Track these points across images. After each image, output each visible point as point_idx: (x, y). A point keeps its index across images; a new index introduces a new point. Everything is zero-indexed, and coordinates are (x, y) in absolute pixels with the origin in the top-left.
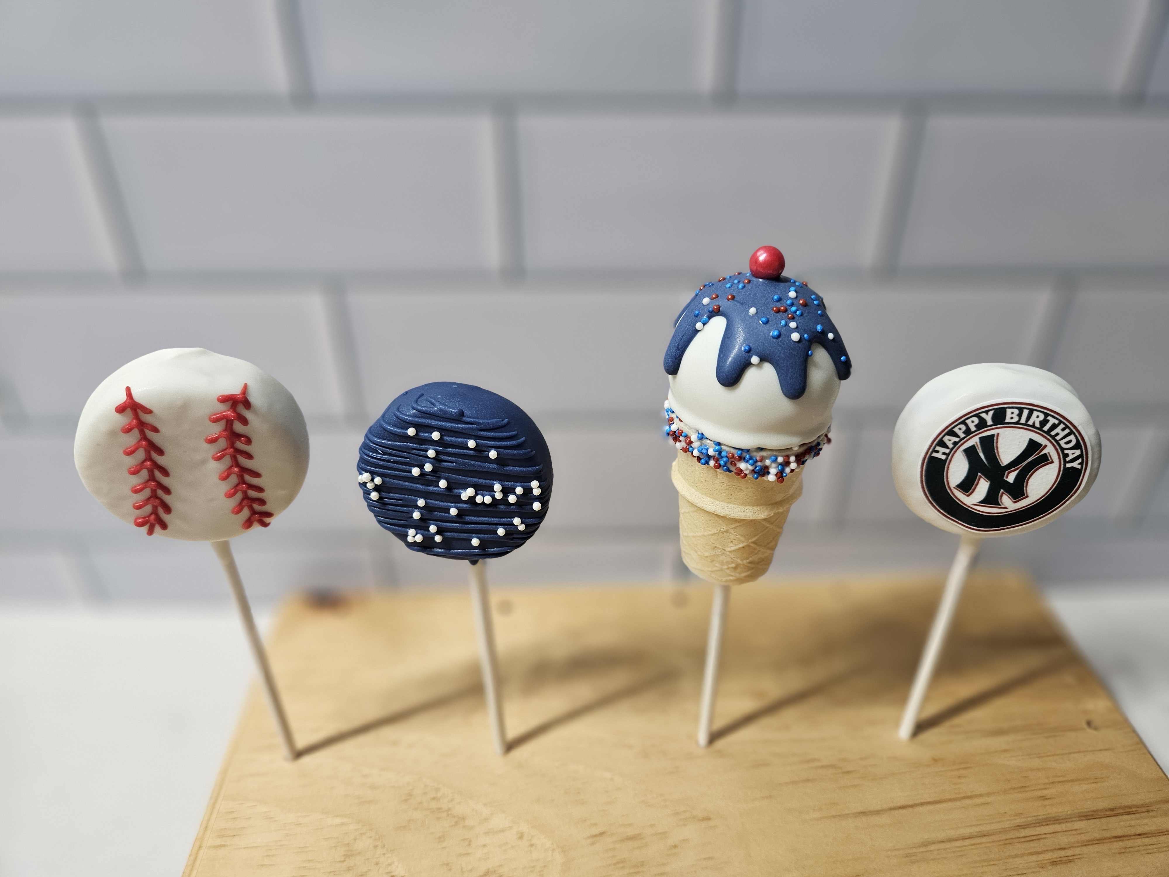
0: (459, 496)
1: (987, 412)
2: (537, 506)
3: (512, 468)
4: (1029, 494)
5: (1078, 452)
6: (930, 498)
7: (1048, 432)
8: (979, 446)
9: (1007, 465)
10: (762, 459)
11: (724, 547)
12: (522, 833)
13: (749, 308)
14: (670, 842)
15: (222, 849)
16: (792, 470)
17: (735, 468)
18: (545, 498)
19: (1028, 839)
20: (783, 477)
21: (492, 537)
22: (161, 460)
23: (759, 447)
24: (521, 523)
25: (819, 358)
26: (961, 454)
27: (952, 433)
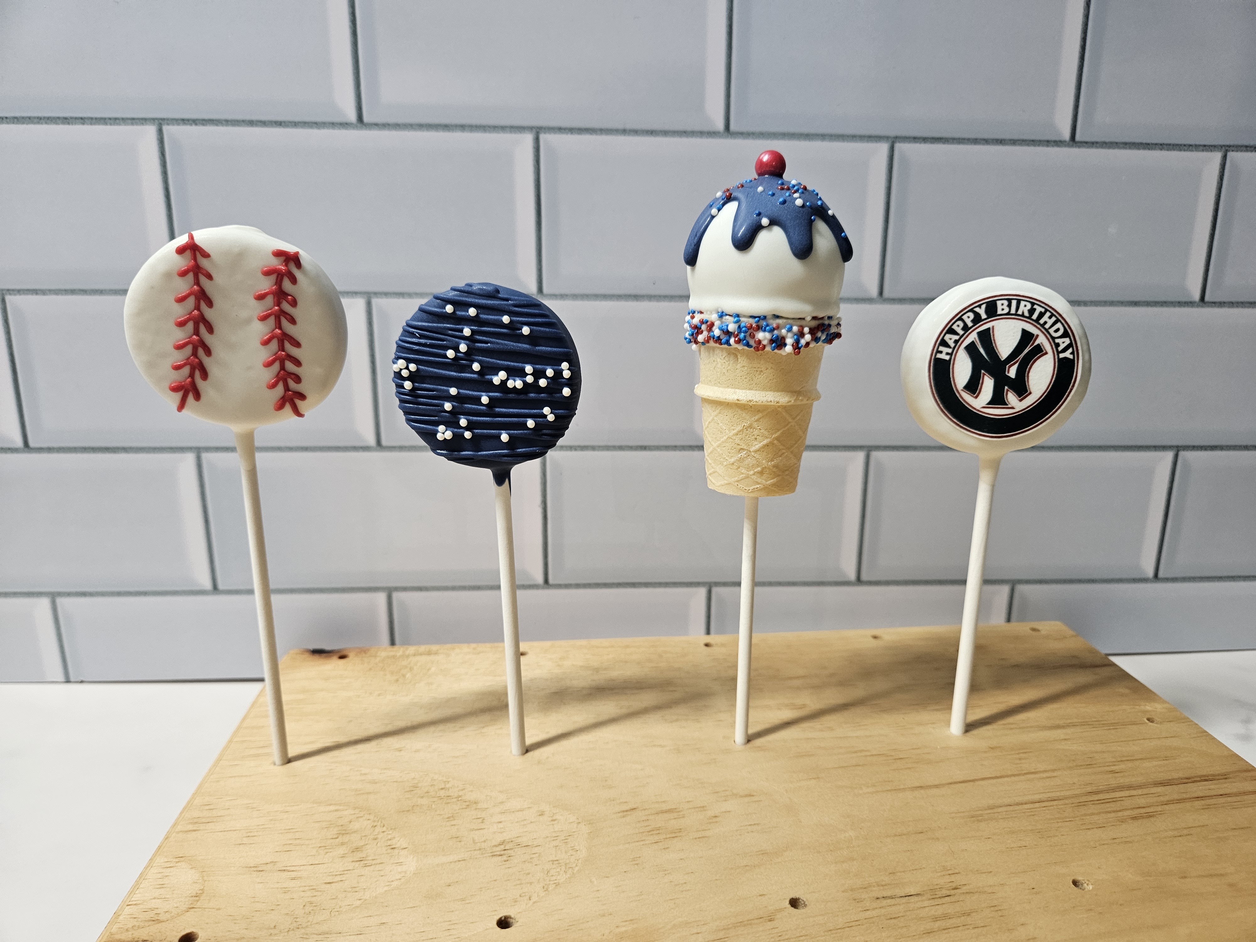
0: (491, 382)
1: (980, 306)
2: (566, 392)
3: (544, 348)
4: (1032, 390)
5: (1067, 341)
7: (1037, 320)
8: (978, 341)
9: (1006, 359)
10: (778, 328)
11: (749, 447)
12: (543, 812)
13: (757, 188)
14: (710, 813)
15: (194, 833)
16: (808, 344)
17: (754, 340)
18: (575, 382)
19: (1102, 801)
20: (799, 348)
21: (521, 433)
22: (209, 313)
23: (774, 315)
24: (551, 413)
25: (822, 229)
26: (963, 352)
27: (951, 331)
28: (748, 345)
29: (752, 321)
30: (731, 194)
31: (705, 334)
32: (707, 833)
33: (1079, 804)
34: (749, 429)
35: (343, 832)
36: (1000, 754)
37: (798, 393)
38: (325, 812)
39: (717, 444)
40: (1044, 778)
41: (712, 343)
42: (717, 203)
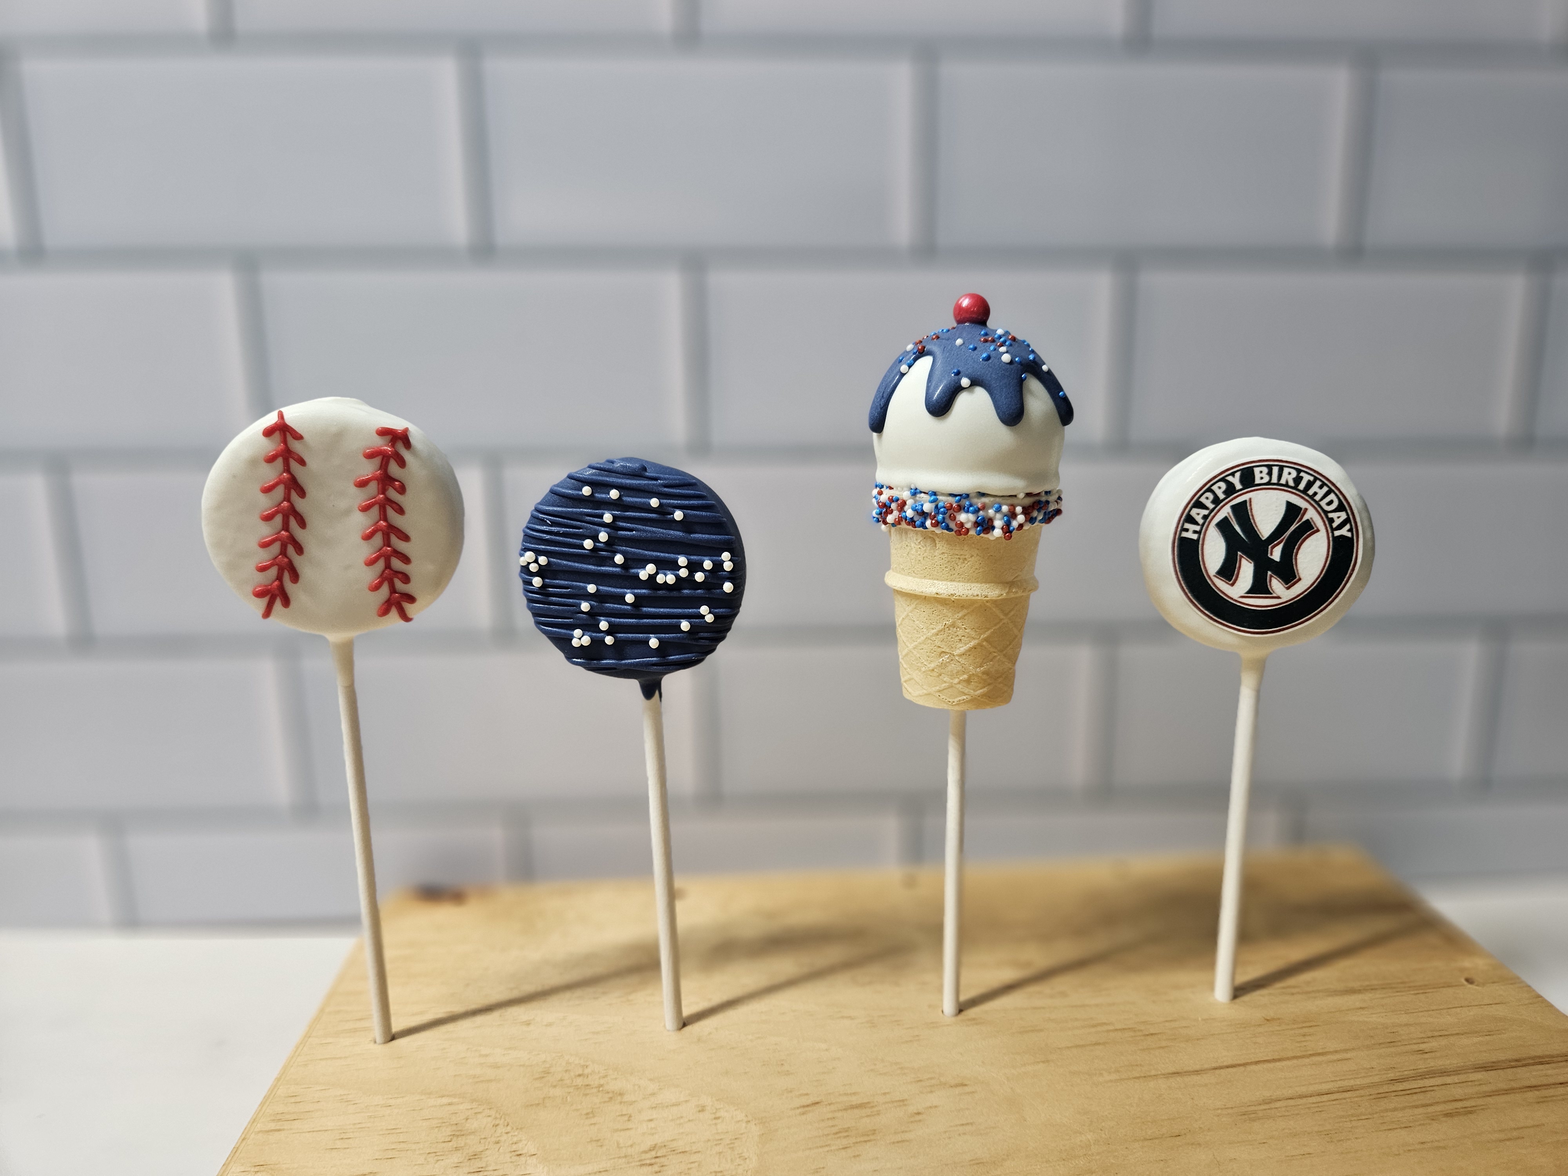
0: (637, 577)
1: (1233, 474)
2: (728, 587)
3: (700, 535)
4: (1302, 576)
5: (1343, 516)
6: (1189, 595)
7: (1305, 491)
8: (1232, 517)
9: (1268, 538)
10: (984, 508)
11: (952, 649)
12: (704, 1106)
13: (955, 341)
14: (912, 1109)
15: (277, 1133)
16: (1021, 526)
17: (954, 523)
18: (738, 576)
19: (1408, 1092)
20: (1011, 532)
21: (673, 637)
22: (301, 505)
23: (979, 492)
24: (710, 613)
25: (1035, 387)
26: (1214, 529)
27: (1199, 505)
28: (948, 528)
29: (951, 500)
30: (925, 348)
31: (896, 514)
32: (906, 1136)
33: (1379, 1096)
34: (951, 629)
35: (459, 1133)
36: (1278, 1028)
37: (1011, 584)
38: (435, 1106)
39: (912, 645)
40: (1334, 1061)
41: (904, 525)
42: (908, 357)
